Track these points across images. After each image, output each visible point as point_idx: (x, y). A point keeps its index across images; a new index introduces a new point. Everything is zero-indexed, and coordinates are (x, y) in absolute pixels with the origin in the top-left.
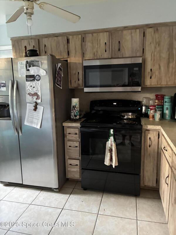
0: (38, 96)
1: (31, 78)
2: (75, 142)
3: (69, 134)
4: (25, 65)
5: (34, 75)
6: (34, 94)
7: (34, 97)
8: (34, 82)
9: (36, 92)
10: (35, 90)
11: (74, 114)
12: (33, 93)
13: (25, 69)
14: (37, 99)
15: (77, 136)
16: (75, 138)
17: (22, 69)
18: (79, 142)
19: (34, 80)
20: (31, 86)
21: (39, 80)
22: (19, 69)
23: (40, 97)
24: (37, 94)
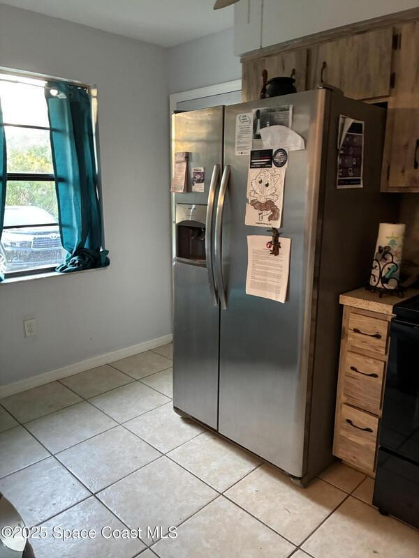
0: (274, 210)
1: (265, 158)
2: (371, 361)
3: (356, 331)
4: (252, 124)
5: (272, 150)
6: (266, 203)
7: (265, 213)
8: (270, 169)
9: (271, 197)
10: (269, 191)
11: (381, 273)
12: (263, 201)
13: (251, 135)
14: (270, 218)
15: (382, 343)
16: (372, 346)
17: (245, 135)
18: (383, 363)
19: (268, 165)
20: (261, 182)
21: (283, 164)
22: (237, 135)
23: (280, 213)
24: (274, 205)
